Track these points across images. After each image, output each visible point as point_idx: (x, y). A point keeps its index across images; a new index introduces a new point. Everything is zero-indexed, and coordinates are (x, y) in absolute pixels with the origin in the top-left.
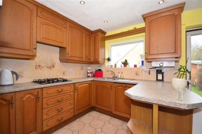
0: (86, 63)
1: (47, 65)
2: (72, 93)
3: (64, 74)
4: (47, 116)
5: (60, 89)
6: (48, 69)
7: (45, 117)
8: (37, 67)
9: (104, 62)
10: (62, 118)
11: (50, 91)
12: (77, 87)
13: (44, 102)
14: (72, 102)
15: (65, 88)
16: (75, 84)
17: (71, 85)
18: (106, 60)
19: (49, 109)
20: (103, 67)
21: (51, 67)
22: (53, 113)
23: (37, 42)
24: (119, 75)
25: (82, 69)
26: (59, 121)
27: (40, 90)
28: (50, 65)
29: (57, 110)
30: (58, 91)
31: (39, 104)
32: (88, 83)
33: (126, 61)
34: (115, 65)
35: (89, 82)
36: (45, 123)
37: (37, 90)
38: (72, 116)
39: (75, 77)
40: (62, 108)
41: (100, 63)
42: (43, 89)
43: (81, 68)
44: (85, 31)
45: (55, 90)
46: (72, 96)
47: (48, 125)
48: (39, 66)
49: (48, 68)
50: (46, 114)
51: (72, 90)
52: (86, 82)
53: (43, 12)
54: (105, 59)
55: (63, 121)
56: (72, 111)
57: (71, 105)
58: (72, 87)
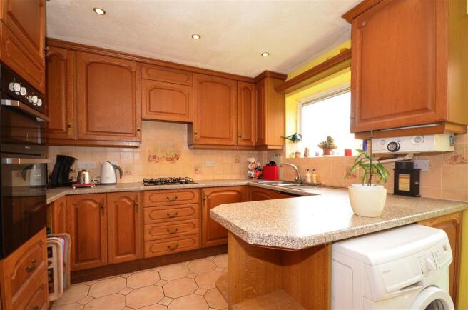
0: (240, 148)
1: (167, 155)
2: (196, 207)
3: (196, 170)
4: (150, 236)
5: (171, 197)
6: (168, 162)
7: (147, 237)
8: (151, 158)
9: (283, 146)
10: (177, 245)
11: (155, 197)
12: (207, 196)
13: (146, 213)
14: (196, 221)
15: (181, 195)
16: (203, 190)
17: (194, 191)
18: (287, 140)
19: (154, 225)
20: (282, 157)
21: (172, 159)
22: (160, 234)
23: (143, 119)
24: (309, 175)
25: (237, 161)
26: (172, 250)
27: (139, 193)
28: (171, 155)
29: (168, 231)
30: (168, 198)
31: (139, 214)
32: (237, 191)
33: (330, 139)
34: (306, 151)
35: (238, 189)
36: (148, 246)
37: (135, 193)
38: (197, 248)
39: (221, 178)
40: (177, 230)
41: (268, 147)
42: (145, 193)
43: (234, 159)
44: (235, 82)
45: (163, 196)
46: (197, 211)
47: (152, 250)
48: (154, 157)
49: (168, 159)
50: (150, 233)
51: (196, 199)
52: (229, 188)
53: (150, 70)
54: (284, 138)
55: (178, 250)
56: (196, 238)
57: (194, 227)
58: (197, 195)
